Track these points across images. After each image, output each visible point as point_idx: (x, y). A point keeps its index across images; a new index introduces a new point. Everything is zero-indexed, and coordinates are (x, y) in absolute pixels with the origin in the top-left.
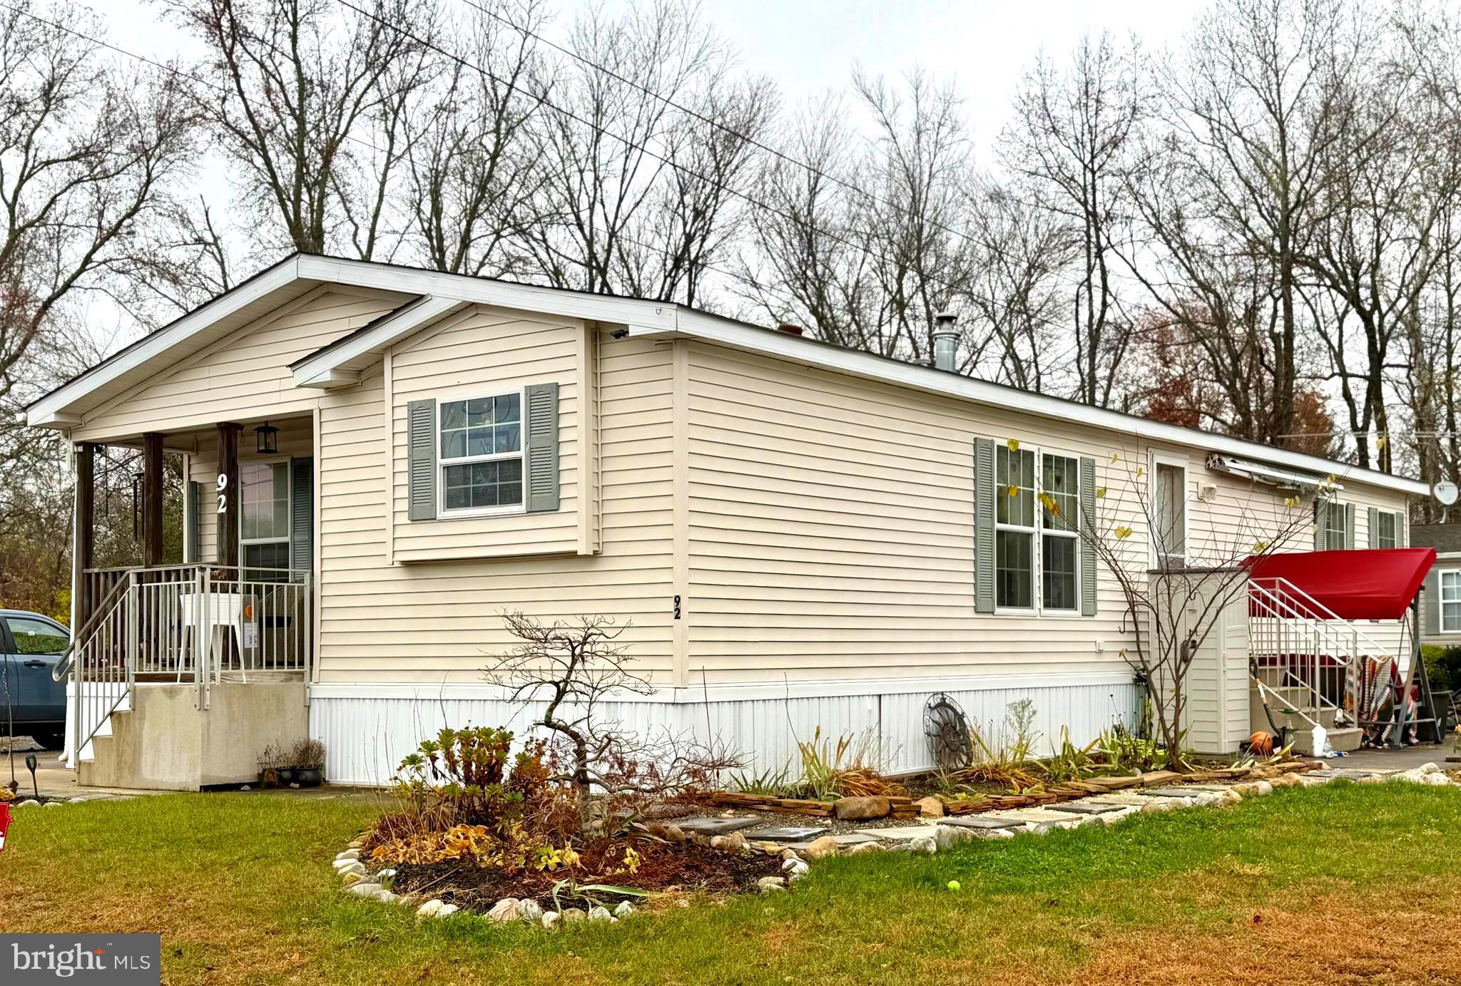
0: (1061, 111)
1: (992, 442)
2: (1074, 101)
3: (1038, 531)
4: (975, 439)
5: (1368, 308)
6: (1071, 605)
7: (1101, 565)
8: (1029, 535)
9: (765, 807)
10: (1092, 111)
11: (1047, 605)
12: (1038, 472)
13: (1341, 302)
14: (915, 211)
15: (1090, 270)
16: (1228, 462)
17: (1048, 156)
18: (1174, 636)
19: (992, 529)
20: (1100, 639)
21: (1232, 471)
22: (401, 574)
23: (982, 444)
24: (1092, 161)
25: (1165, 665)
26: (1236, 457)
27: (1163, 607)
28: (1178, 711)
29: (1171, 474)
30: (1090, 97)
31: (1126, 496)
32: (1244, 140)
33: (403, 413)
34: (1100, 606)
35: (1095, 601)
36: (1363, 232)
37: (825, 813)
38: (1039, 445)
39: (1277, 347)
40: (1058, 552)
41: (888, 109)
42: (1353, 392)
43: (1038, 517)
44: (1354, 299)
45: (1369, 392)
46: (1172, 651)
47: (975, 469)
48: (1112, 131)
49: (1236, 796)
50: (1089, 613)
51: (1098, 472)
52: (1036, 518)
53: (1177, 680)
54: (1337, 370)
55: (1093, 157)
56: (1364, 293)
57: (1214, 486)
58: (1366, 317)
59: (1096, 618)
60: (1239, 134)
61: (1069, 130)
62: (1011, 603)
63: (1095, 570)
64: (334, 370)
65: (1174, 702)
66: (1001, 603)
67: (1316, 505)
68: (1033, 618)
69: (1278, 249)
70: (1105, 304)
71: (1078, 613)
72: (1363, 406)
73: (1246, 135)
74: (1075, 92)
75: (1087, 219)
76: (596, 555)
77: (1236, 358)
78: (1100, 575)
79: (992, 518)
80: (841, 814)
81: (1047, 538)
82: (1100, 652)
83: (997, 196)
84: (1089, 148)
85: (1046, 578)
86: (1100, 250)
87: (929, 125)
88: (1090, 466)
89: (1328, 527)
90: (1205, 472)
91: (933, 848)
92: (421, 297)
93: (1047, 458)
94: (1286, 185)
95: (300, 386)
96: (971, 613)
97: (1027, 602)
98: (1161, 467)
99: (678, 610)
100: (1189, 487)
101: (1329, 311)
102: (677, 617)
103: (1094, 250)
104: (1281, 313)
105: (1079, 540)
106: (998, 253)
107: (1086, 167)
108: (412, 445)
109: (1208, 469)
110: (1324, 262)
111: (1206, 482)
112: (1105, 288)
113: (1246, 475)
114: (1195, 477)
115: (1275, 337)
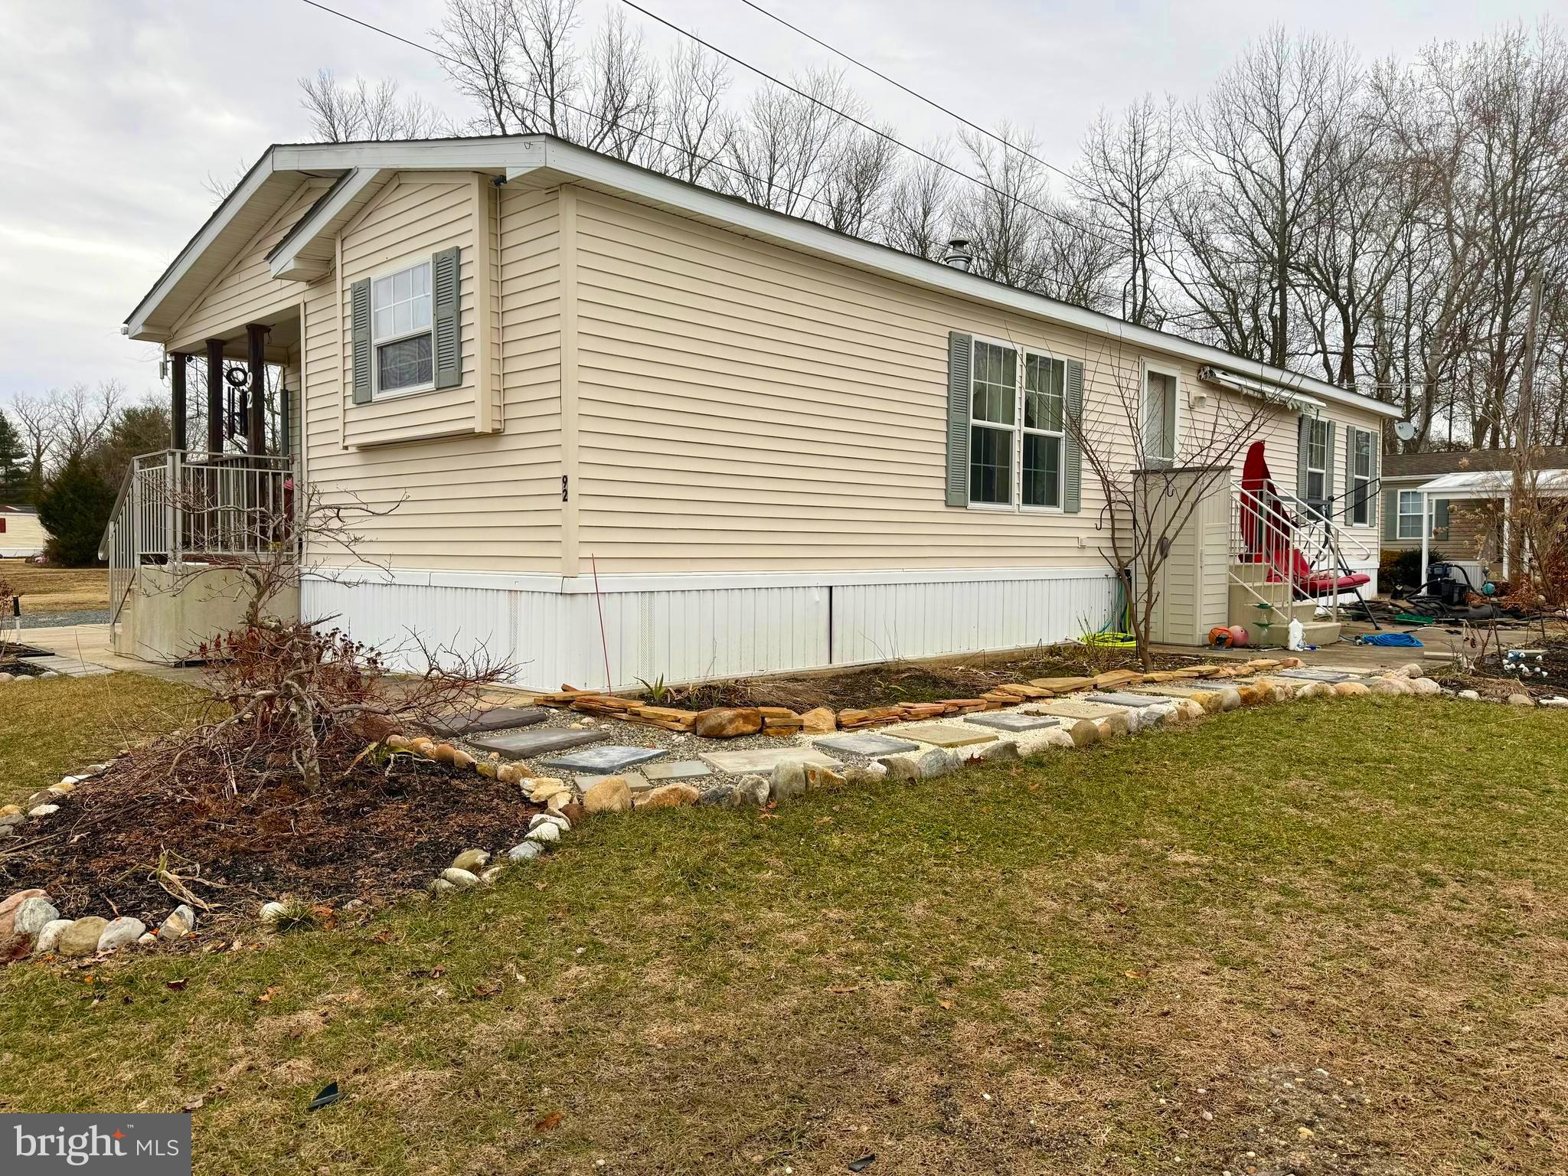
0: (1115, 154)
1: (970, 337)
2: (1126, 147)
3: (1019, 429)
4: (950, 333)
5: (1345, 302)
6: (1054, 502)
7: (1086, 465)
8: (1009, 433)
9: (624, 716)
10: (1138, 155)
11: (1027, 500)
12: (1021, 372)
13: (1323, 297)
14: (1004, 230)
15: (1135, 271)
16: (1219, 375)
17: (1106, 188)
18: (1149, 531)
19: (966, 425)
20: (1083, 535)
21: (1222, 383)
22: (356, 460)
23: (958, 338)
24: (1138, 192)
25: (1139, 559)
26: (1227, 371)
27: (1140, 503)
28: (1150, 605)
29: (1164, 383)
30: (1137, 143)
31: (1111, 400)
32: (1252, 172)
33: (348, 297)
34: (1083, 504)
35: (1078, 499)
36: (1344, 242)
37: (681, 728)
38: (1024, 344)
39: (1274, 327)
40: (1039, 452)
41: (984, 154)
42: (1331, 363)
43: (1019, 414)
44: (1334, 296)
45: (1343, 363)
46: (1146, 548)
47: (949, 363)
48: (1153, 168)
49: (1196, 708)
50: (1073, 509)
51: (1088, 376)
52: (1017, 416)
53: (1150, 574)
54: (1320, 347)
55: (1139, 189)
56: (1342, 292)
57: (1205, 395)
58: (1343, 310)
59: (1080, 515)
60: (1249, 168)
61: (1121, 168)
62: (988, 498)
63: (1079, 470)
64: (298, 257)
65: (1146, 597)
66: (975, 498)
67: (1300, 420)
68: (1011, 514)
69: (1276, 254)
70: (1145, 297)
71: (1060, 510)
72: (1338, 372)
73: (1254, 168)
74: (1126, 140)
75: (1134, 235)
76: (497, 434)
77: (1244, 338)
78: (1084, 475)
79: (967, 413)
80: (700, 730)
81: (1027, 436)
82: (1083, 547)
83: (1065, 220)
84: (1135, 181)
85: (1026, 476)
86: (1143, 256)
87: (1014, 164)
88: (1078, 370)
89: (1311, 441)
90: (1196, 383)
91: (763, 793)
92: (349, 171)
93: (1031, 358)
94: (1284, 203)
95: (276, 278)
96: (941, 507)
97: (1005, 498)
98: (1152, 376)
99: (565, 491)
100: (1180, 396)
101: (1315, 306)
102: (565, 500)
103: (1138, 255)
104: (1278, 300)
105: (1063, 442)
106: (1063, 257)
107: (1133, 195)
108: (355, 329)
109: (1200, 379)
110: (1314, 270)
111: (1197, 391)
112: (1145, 287)
113: (1236, 387)
114: (1186, 387)
115: (1273, 319)
